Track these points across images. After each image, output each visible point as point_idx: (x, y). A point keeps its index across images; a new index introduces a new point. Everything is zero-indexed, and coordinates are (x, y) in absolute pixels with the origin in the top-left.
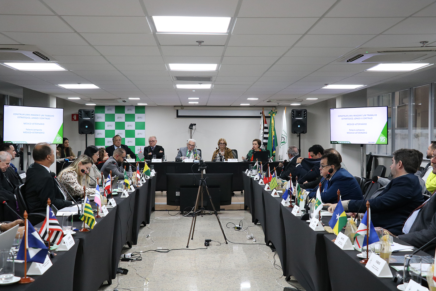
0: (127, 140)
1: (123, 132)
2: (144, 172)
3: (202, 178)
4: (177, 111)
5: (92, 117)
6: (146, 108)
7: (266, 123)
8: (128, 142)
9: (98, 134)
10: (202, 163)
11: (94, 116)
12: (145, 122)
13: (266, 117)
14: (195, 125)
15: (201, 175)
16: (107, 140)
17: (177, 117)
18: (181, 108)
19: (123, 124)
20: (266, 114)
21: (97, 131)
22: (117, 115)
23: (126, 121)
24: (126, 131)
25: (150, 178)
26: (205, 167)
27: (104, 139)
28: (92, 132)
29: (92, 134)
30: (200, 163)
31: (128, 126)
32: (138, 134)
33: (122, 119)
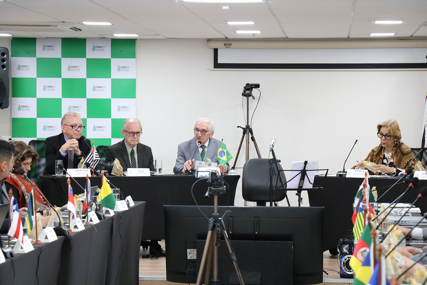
0: (91, 123)
1: (82, 103)
3: (216, 213)
4: (216, 51)
5: (4, 67)
6: (138, 44)
8: (95, 129)
9: (19, 109)
10: (214, 178)
11: (8, 63)
12: (135, 79)
14: (257, 86)
16: (41, 122)
17: (215, 67)
18: (225, 45)
21: (17, 102)
22: (66, 62)
23: (88, 76)
24: (88, 100)
25: (116, 214)
26: (223, 187)
27: (34, 120)
28: (3, 104)
29: (3, 109)
30: (212, 179)
31: (94, 89)
32: (119, 109)
33: (78, 70)
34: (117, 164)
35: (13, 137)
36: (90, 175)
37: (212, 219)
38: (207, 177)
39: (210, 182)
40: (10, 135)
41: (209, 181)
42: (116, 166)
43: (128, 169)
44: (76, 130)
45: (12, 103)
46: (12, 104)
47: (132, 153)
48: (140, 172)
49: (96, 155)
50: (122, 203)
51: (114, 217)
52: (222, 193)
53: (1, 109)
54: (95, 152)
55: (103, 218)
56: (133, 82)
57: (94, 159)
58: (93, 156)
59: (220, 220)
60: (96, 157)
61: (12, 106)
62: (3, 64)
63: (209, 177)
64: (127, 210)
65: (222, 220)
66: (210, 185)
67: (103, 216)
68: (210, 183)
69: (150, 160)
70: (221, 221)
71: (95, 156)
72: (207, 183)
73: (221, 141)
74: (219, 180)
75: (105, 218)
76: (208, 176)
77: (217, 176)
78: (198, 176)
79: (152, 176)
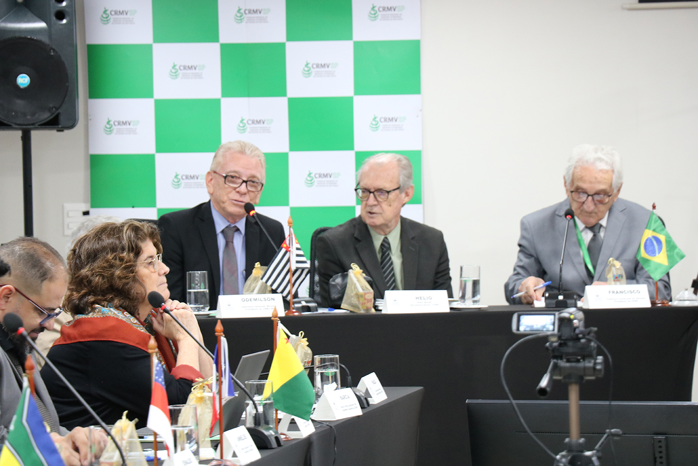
2: (267, 392)
3: (575, 437)
5: (60, 15)
8: (310, 180)
9: (109, 130)
10: (567, 333)
11: (72, 5)
12: (419, 41)
15: (567, 406)
19: (276, 52)
21: (103, 110)
23: (292, 35)
24: (293, 102)
25: (318, 431)
26: (593, 361)
27: (149, 160)
28: (61, 118)
29: (62, 131)
30: (560, 337)
31: (308, 70)
32: (375, 124)
33: (264, 20)
34: (358, 281)
35: (93, 206)
36: (282, 313)
37: (563, 456)
38: (548, 331)
39: (556, 344)
40: (85, 202)
41: (553, 342)
42: (355, 284)
43: (388, 293)
44: (235, 189)
45: (89, 114)
46: (89, 118)
47: (385, 249)
48: (420, 301)
49: (298, 255)
50: (343, 398)
51: (314, 438)
52: (593, 378)
53: (58, 131)
54: (295, 249)
55: (274, 444)
56: (413, 48)
57: (293, 268)
58: (289, 260)
59: (589, 458)
60: (298, 262)
61: (90, 122)
62: (57, 9)
63: (554, 330)
64: (358, 416)
65: (594, 459)
66: (556, 354)
67: (277, 439)
68: (554, 349)
69: (439, 265)
70: (592, 462)
71: (294, 259)
72: (547, 349)
73: (651, 208)
74: (582, 338)
75: (282, 444)
76: (551, 327)
77: (575, 329)
78: (522, 329)
79: (452, 311)
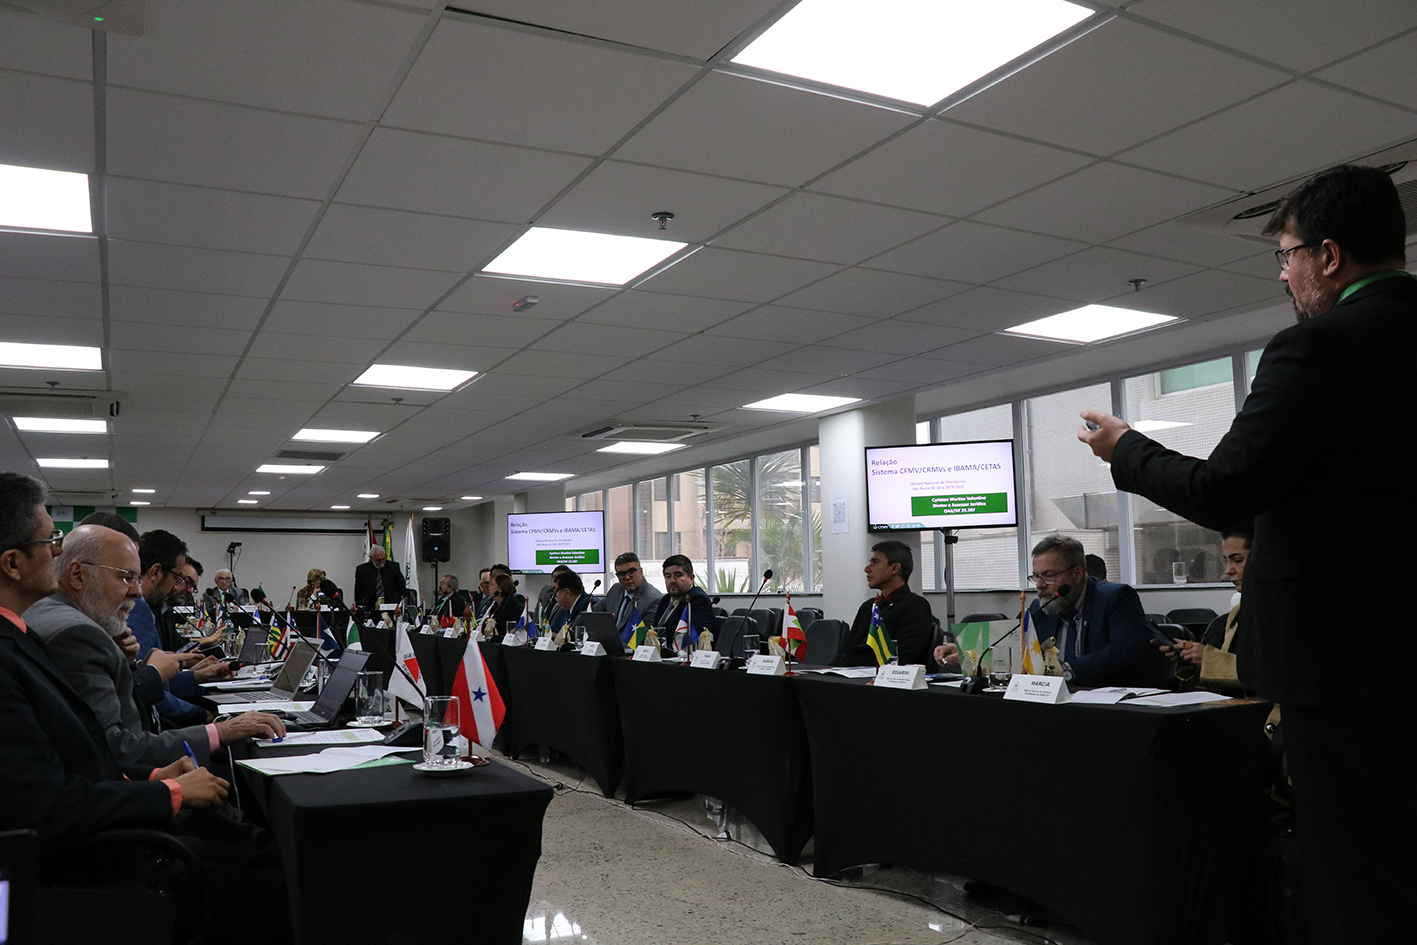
7: (375, 543)
13: (375, 532)
20: (376, 525)
